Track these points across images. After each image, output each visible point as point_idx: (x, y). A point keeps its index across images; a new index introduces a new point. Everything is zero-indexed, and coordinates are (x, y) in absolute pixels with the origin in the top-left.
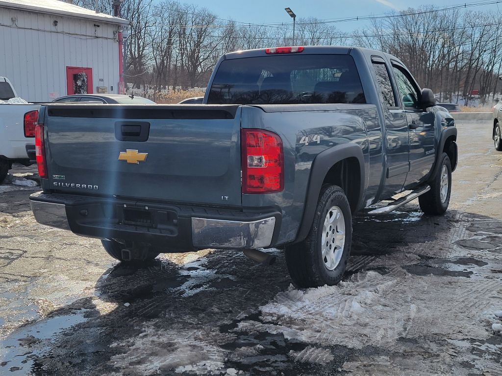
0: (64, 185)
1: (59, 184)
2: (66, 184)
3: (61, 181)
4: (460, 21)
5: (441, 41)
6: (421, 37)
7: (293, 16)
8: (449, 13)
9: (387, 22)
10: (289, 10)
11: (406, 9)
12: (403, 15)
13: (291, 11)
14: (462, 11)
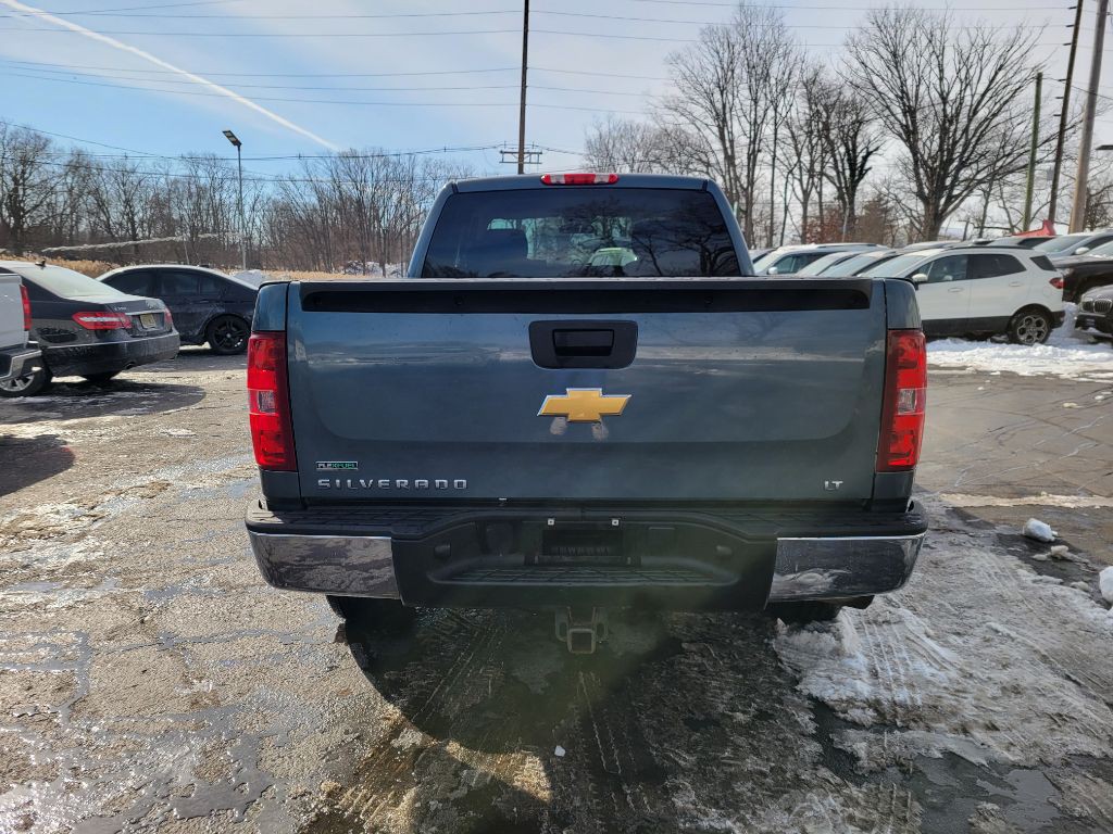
0: (356, 482)
1: (338, 481)
2: (362, 481)
3: (343, 475)
4: (418, 171)
5: (395, 196)
6: (369, 190)
7: (237, 143)
8: (405, 160)
9: (322, 167)
10: (229, 135)
11: (347, 150)
12: (344, 157)
13: (233, 136)
14: (420, 158)
